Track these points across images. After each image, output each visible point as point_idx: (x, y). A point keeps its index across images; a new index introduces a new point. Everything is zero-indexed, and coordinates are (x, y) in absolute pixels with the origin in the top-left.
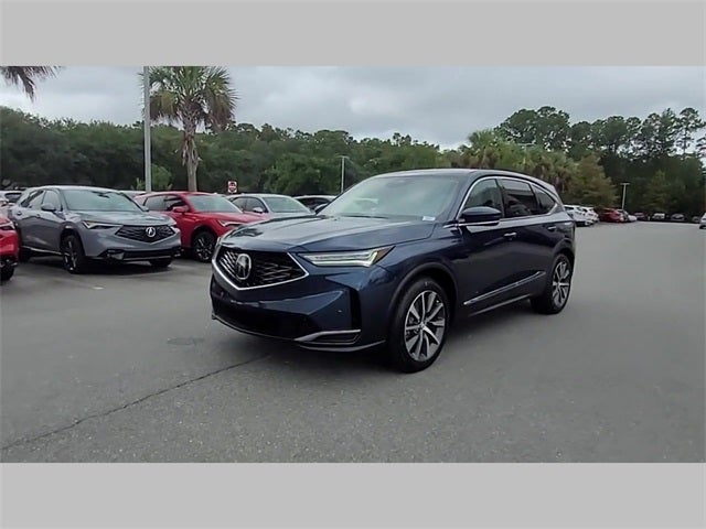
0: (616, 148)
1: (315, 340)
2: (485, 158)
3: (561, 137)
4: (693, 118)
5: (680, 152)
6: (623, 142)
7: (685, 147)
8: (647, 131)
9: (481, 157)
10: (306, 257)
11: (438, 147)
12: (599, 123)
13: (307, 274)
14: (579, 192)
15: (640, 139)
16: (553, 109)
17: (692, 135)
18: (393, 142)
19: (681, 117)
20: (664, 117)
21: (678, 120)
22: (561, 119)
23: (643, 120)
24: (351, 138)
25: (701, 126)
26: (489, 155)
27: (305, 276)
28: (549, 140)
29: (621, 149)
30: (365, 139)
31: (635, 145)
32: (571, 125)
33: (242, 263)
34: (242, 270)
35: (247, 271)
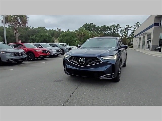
1: (104, 77)
2: (83, 34)
3: (94, 30)
4: (119, 26)
5: (117, 33)
6: (106, 31)
7: (117, 32)
8: (111, 29)
10: (101, 57)
12: (102, 27)
13: (103, 62)
15: (109, 30)
16: (93, 24)
17: (119, 29)
18: (57, 30)
19: (117, 26)
20: (114, 26)
21: (116, 27)
22: (94, 26)
23: (110, 26)
24: (47, 29)
25: (120, 28)
26: (83, 33)
27: (102, 62)
28: (92, 30)
29: (106, 32)
30: (50, 30)
31: (108, 31)
32: (96, 27)
33: (82, 60)
34: (82, 62)
35: (84, 62)
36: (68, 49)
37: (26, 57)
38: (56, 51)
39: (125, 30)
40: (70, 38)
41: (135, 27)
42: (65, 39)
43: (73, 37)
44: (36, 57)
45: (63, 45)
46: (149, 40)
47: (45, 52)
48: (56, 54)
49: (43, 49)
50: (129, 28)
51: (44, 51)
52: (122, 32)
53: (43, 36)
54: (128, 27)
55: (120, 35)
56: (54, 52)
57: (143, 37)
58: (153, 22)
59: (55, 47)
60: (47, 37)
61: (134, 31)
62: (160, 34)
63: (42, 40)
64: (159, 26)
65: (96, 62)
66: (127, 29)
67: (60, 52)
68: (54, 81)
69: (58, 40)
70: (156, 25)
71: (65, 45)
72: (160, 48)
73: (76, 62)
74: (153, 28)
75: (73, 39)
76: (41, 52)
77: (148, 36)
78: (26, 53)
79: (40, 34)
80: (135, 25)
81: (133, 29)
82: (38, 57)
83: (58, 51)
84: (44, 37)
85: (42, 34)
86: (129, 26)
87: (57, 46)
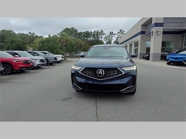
0: (88, 38)
1: (125, 90)
2: (65, 40)
3: (76, 35)
4: (102, 32)
5: (101, 40)
6: (89, 37)
7: (101, 39)
9: (64, 40)
10: (122, 68)
11: (43, 36)
12: (84, 32)
14: (84, 49)
15: (93, 36)
16: (74, 28)
17: (103, 36)
19: (100, 32)
20: (97, 32)
22: (76, 31)
23: (93, 32)
24: (14, 33)
25: (104, 34)
27: (123, 74)
28: (74, 36)
29: (89, 39)
30: (19, 33)
31: (92, 38)
32: (78, 33)
33: (100, 72)
34: (100, 74)
35: (103, 74)
36: (53, 58)
37: (2, 70)
38: (40, 61)
39: (109, 37)
40: (53, 45)
41: (119, 34)
42: (47, 46)
43: (56, 43)
44: (14, 69)
45: (45, 53)
46: (137, 48)
47: (27, 62)
48: (39, 64)
49: (22, 58)
50: (113, 35)
51: (25, 61)
52: (106, 39)
53: (15, 41)
54: (111, 33)
55: (103, 42)
56: (38, 63)
57: (130, 45)
58: (140, 30)
59: (36, 55)
60: (21, 43)
61: (118, 38)
62: (147, 42)
63: (14, 47)
64: (145, 34)
65: (117, 74)
66: (111, 36)
67: (44, 62)
68: (62, 100)
69: (31, 47)
70: (143, 33)
71: (47, 53)
72: (148, 56)
73: (92, 75)
74: (140, 36)
75: (57, 46)
76: (22, 62)
77: (134, 44)
78: (2, 65)
79: (11, 39)
80: (119, 32)
81: (117, 36)
82: (18, 69)
83: (42, 61)
84: (16, 43)
85: (13, 40)
86: (113, 33)
87: (38, 55)
